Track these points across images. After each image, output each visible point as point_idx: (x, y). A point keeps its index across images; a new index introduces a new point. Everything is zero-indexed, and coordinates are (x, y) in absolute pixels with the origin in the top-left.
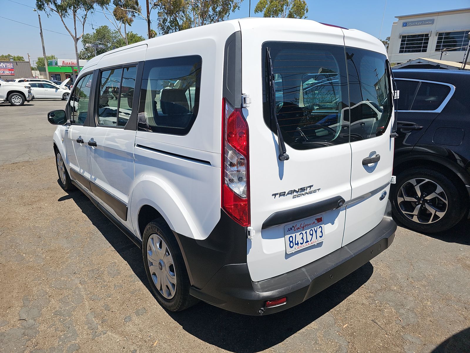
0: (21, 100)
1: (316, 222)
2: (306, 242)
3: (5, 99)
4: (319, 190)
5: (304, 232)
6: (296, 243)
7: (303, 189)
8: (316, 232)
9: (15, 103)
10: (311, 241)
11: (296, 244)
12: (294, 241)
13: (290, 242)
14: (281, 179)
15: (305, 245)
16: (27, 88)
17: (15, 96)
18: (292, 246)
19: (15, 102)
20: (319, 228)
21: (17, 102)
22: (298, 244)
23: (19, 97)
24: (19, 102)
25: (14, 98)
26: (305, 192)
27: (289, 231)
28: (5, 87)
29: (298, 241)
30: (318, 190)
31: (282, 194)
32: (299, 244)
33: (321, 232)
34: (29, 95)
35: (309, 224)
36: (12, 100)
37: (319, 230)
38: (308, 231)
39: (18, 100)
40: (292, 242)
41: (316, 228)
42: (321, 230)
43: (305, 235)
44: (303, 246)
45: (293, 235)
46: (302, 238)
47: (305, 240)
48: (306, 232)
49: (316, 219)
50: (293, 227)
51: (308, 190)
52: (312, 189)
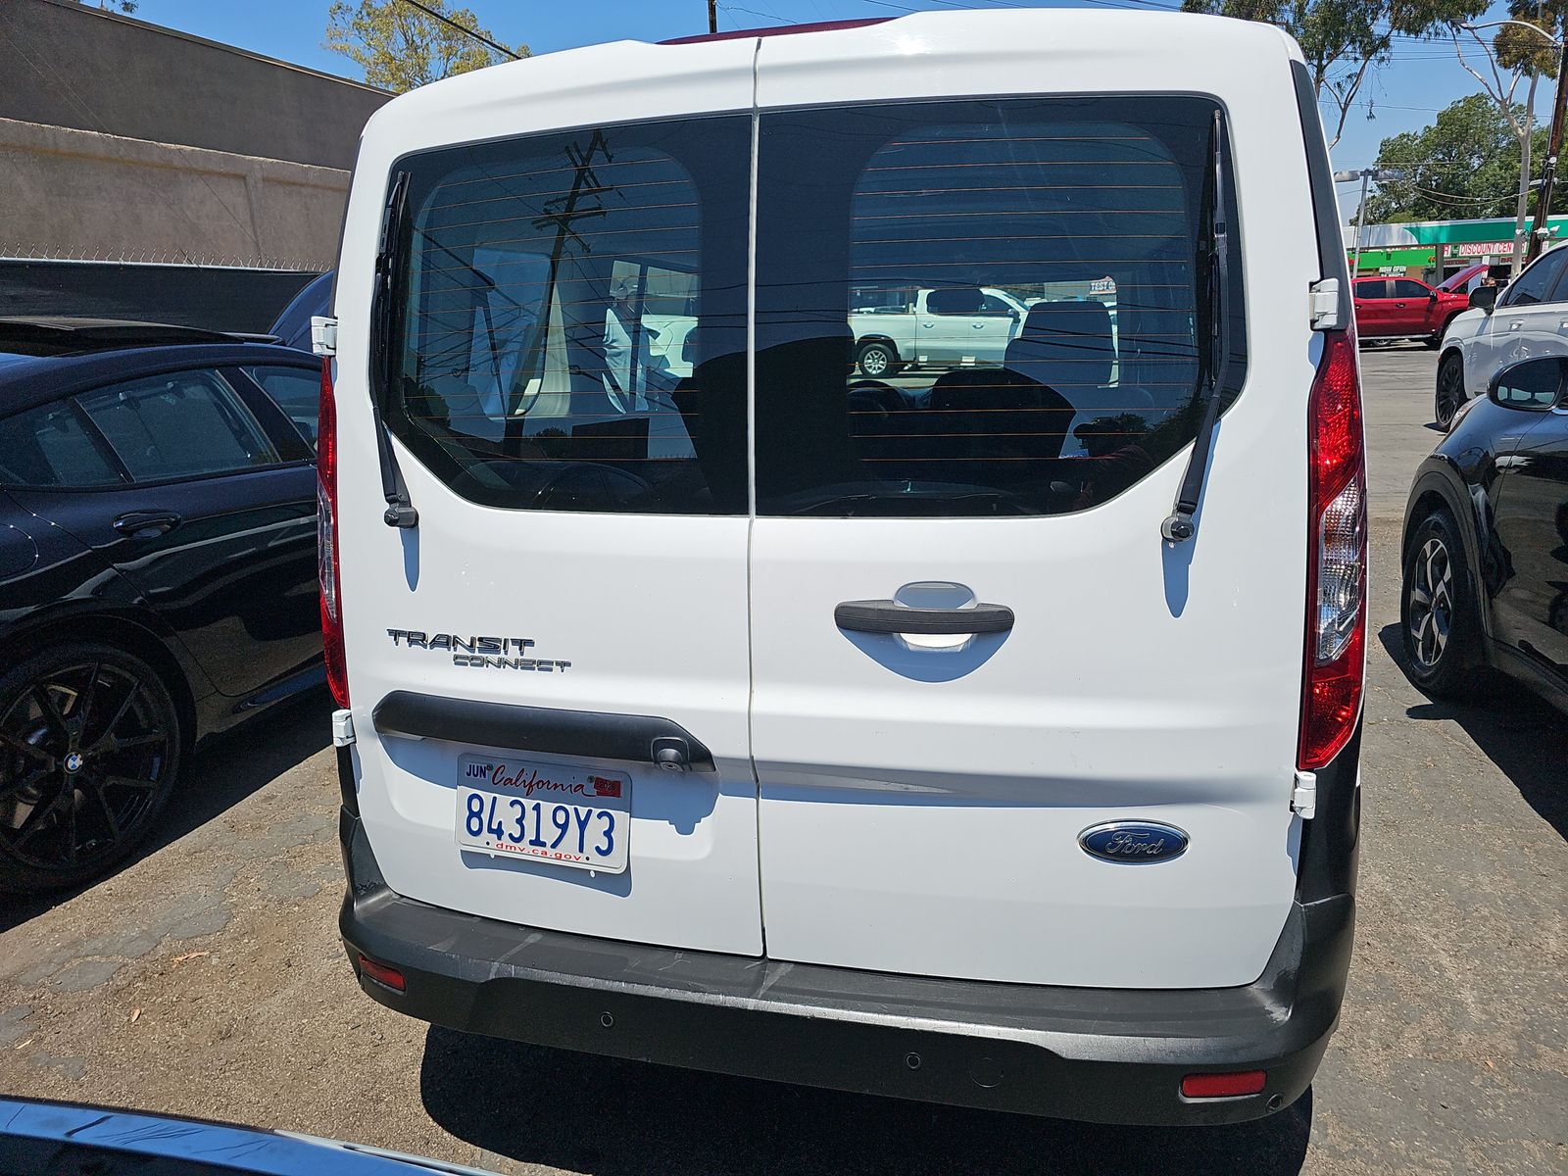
1: (590, 789)
2: (532, 843)
4: (563, 665)
5: (529, 804)
6: (494, 826)
7: (490, 645)
8: (582, 825)
10: (554, 846)
11: (490, 830)
12: (485, 817)
13: (472, 815)
14: (413, 585)
15: (526, 851)
18: (475, 828)
20: (600, 816)
22: (499, 832)
26: (502, 655)
27: (474, 775)
29: (500, 823)
30: (558, 664)
31: (416, 638)
32: (505, 837)
33: (608, 834)
35: (556, 786)
37: (597, 827)
38: (547, 808)
40: (478, 815)
41: (583, 811)
42: (607, 829)
43: (531, 815)
44: (518, 850)
45: (487, 797)
46: (520, 821)
47: (530, 835)
48: (537, 808)
49: (591, 779)
50: (490, 768)
51: (514, 652)
52: (530, 653)
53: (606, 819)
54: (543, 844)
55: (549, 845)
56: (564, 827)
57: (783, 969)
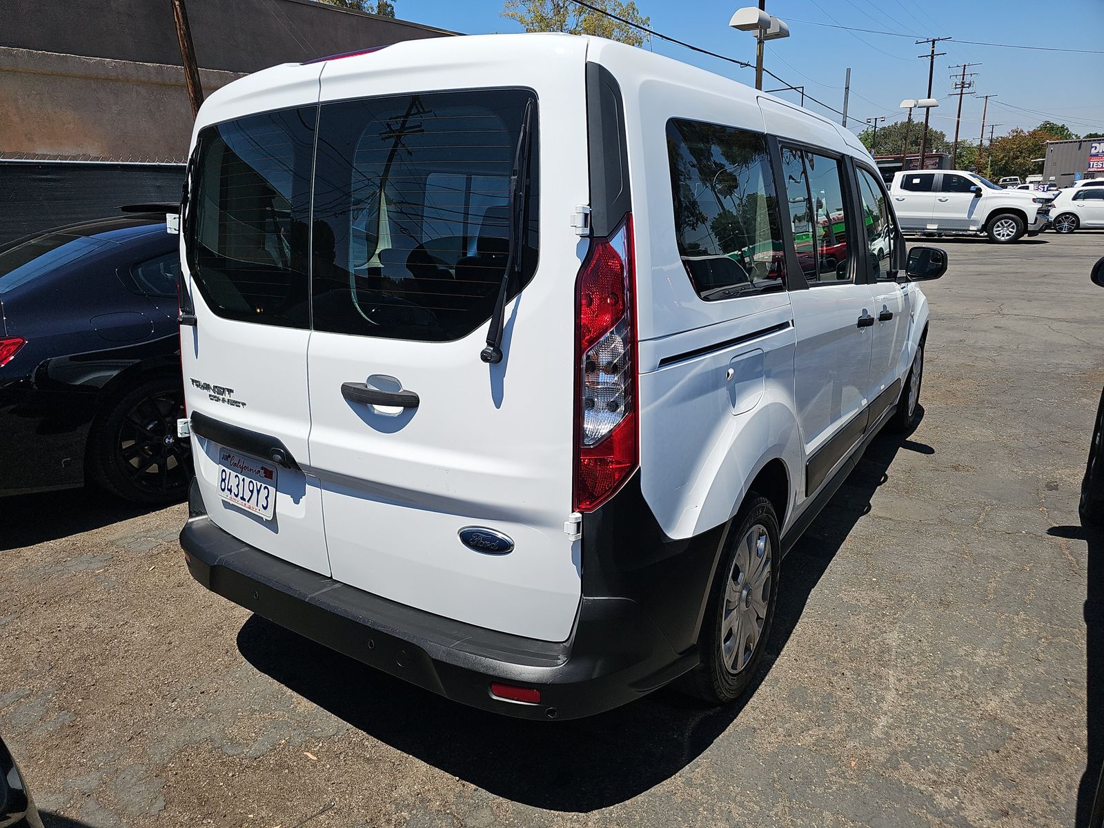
0: (1014, 231)
1: (262, 473)
2: (241, 498)
3: (980, 227)
4: (244, 404)
5: (241, 477)
7: (220, 390)
8: (258, 492)
9: (999, 237)
11: (228, 489)
12: (226, 482)
15: (239, 502)
16: (1039, 202)
17: (1003, 221)
18: (223, 487)
19: (999, 235)
20: (265, 488)
21: (1003, 235)
22: (231, 491)
23: (1011, 224)
24: (1008, 235)
25: (1000, 225)
26: (223, 396)
27: (224, 459)
28: (988, 201)
29: (231, 486)
30: (242, 403)
31: (198, 384)
32: (233, 494)
33: (267, 498)
34: (1036, 219)
35: (250, 470)
36: (995, 229)
37: (263, 494)
38: (247, 480)
39: (1008, 229)
40: (224, 480)
41: (259, 485)
42: (267, 495)
43: (241, 483)
44: (236, 501)
45: (228, 471)
46: (238, 487)
47: (241, 495)
48: (243, 480)
49: (262, 468)
50: (229, 456)
51: (227, 396)
52: (233, 397)
53: (266, 490)
54: (245, 500)
55: (247, 500)
56: (252, 492)
57: (337, 585)
